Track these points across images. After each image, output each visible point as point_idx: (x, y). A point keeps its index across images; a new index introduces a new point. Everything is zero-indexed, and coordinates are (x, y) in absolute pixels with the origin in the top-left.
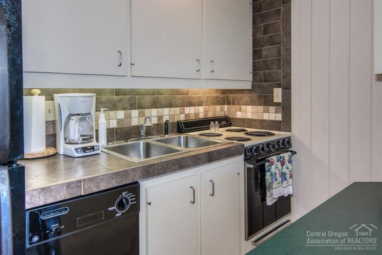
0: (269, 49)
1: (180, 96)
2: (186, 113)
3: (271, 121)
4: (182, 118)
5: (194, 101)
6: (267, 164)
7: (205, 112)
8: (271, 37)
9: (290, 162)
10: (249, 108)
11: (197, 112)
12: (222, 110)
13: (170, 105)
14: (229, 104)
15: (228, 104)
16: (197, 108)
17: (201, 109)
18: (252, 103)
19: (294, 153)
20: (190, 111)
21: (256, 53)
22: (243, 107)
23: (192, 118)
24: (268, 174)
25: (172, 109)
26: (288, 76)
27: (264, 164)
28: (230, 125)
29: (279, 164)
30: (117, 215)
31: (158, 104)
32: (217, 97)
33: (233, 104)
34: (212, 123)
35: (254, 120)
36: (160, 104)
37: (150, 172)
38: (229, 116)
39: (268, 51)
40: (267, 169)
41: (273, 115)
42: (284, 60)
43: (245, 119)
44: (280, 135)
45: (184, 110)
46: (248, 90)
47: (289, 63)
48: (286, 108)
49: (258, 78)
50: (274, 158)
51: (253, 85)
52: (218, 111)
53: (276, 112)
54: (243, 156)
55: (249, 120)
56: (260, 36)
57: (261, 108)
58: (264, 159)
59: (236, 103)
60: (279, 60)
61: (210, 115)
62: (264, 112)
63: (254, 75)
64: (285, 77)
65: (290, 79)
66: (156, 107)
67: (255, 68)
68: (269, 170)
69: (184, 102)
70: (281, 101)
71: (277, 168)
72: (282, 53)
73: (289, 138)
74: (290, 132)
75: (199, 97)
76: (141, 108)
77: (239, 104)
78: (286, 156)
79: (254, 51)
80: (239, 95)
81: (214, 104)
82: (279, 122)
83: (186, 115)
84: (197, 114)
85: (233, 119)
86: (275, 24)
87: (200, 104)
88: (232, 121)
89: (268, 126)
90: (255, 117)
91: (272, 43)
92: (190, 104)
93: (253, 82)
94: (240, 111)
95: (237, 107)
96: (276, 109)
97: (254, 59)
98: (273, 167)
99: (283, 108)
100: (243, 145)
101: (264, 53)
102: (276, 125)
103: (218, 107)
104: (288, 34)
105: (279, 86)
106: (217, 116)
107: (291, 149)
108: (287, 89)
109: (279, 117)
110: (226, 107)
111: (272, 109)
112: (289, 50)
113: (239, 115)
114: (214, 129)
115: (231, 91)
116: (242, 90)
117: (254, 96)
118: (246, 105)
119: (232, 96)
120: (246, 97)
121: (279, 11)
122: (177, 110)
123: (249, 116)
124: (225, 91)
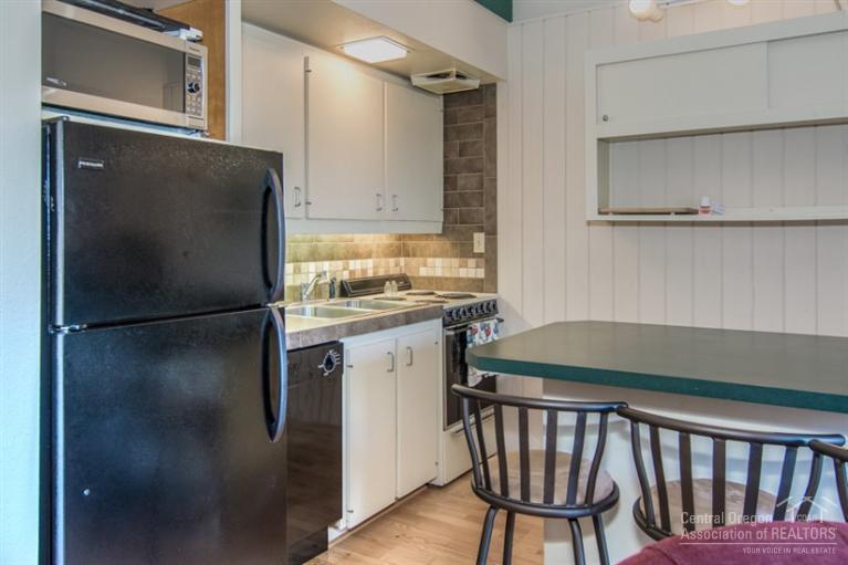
0: (467, 177)
1: (343, 244)
2: (351, 268)
3: (469, 279)
4: (345, 276)
5: (361, 251)
6: (469, 332)
7: (374, 267)
8: (470, 160)
9: (496, 332)
10: (439, 261)
11: (364, 267)
12: (397, 265)
13: (331, 257)
14: (408, 255)
15: (405, 256)
16: (364, 261)
17: (370, 263)
18: (443, 254)
19: (501, 321)
20: (356, 265)
21: (449, 182)
22: (430, 260)
23: (358, 276)
24: (470, 346)
25: (333, 263)
26: (492, 216)
27: (465, 333)
28: (409, 287)
29: (483, 333)
30: (326, 374)
31: (317, 256)
32: (391, 245)
33: (414, 256)
34: (388, 283)
35: (447, 279)
36: (319, 254)
37: (353, 330)
38: (409, 274)
39: (465, 180)
40: (469, 339)
41: (473, 271)
42: (486, 194)
43: (432, 278)
44: (481, 297)
45: (348, 264)
46: (438, 235)
47: (494, 199)
48: (490, 260)
49: (451, 218)
50: (477, 325)
51: (444, 228)
52: (391, 266)
53: (477, 267)
54: (441, 320)
55: (437, 278)
56: (454, 157)
57: (456, 261)
58: (466, 326)
59: (418, 253)
60: (481, 194)
61: (381, 273)
62: (461, 267)
63: (446, 213)
64: (489, 217)
65: (496, 221)
66: (315, 260)
67: (448, 204)
68: (471, 341)
69: (348, 252)
70: (483, 251)
71: (481, 338)
72: (485, 185)
73: (495, 301)
74: (496, 292)
75: (366, 246)
76: (298, 261)
77: (422, 256)
78: (492, 323)
79: (445, 178)
80: (423, 243)
81: (387, 256)
82: (482, 280)
83: (352, 273)
84: (364, 271)
85: (413, 278)
86: (475, 143)
87: (369, 256)
88: (412, 282)
89: (466, 287)
90: (448, 275)
91: (472, 169)
92: (356, 256)
93: (444, 223)
94: (425, 265)
95: (421, 259)
96: (477, 262)
97: (445, 189)
98: (477, 336)
99: (487, 261)
100: (442, 307)
101: (461, 182)
102: (478, 285)
103: (392, 261)
104: (493, 160)
105: (481, 229)
106: (391, 273)
107: (497, 316)
108: (491, 233)
109: (481, 273)
110: (402, 260)
111: (472, 262)
112: (494, 180)
113: (423, 272)
114: (391, 292)
115: (410, 237)
116: (428, 236)
117: (447, 244)
118: (435, 256)
119: (411, 243)
120: (434, 244)
121: (480, 127)
122: (340, 264)
123: (439, 273)
124: (401, 237)
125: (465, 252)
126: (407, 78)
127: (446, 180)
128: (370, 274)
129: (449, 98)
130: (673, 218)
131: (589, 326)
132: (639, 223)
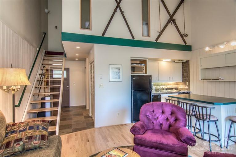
4: (167, 88)
5: (169, 84)
8: (186, 71)
10: (182, 86)
13: (164, 85)
18: (182, 85)
20: (168, 86)
21: (183, 75)
22: (181, 86)
23: (169, 88)
32: (175, 84)
34: (173, 89)
37: (162, 94)
39: (185, 74)
41: (187, 87)
42: (188, 76)
47: (189, 77)
48: (189, 86)
51: (182, 81)
52: (175, 86)
56: (184, 71)
57: (184, 86)
59: (179, 85)
61: (173, 87)
63: (183, 79)
65: (190, 80)
66: (162, 85)
67: (183, 78)
69: (167, 84)
70: (188, 84)
73: (189, 92)
74: (190, 90)
76: (159, 86)
86: (186, 69)
87: (171, 85)
88: (178, 89)
90: (183, 88)
100: (178, 92)
101: (185, 75)
102: (187, 89)
105: (188, 81)
108: (189, 82)
109: (188, 88)
110: (177, 86)
111: (186, 86)
112: (189, 74)
113: (180, 87)
115: (178, 82)
116: (180, 82)
117: (183, 83)
118: (181, 85)
119: (178, 83)
120: (181, 83)
121: (187, 67)
122: (166, 86)
123: (182, 88)
124: (176, 82)
125: (186, 85)
126: (174, 61)
127: (183, 74)
128: (171, 87)
129: (183, 63)
130: (212, 80)
131: (200, 95)
132: (209, 81)
